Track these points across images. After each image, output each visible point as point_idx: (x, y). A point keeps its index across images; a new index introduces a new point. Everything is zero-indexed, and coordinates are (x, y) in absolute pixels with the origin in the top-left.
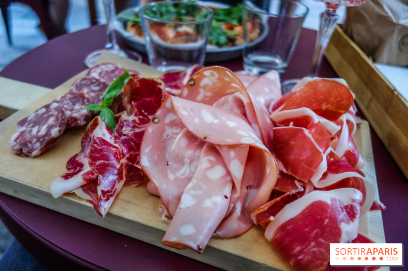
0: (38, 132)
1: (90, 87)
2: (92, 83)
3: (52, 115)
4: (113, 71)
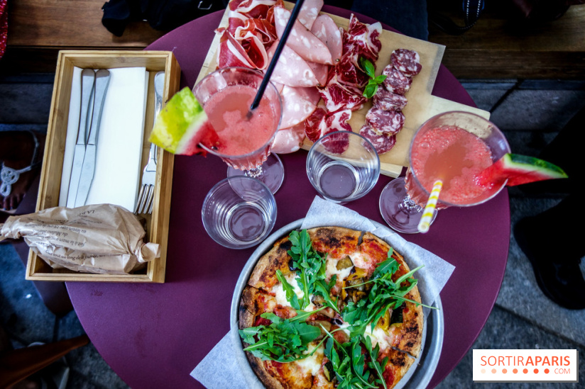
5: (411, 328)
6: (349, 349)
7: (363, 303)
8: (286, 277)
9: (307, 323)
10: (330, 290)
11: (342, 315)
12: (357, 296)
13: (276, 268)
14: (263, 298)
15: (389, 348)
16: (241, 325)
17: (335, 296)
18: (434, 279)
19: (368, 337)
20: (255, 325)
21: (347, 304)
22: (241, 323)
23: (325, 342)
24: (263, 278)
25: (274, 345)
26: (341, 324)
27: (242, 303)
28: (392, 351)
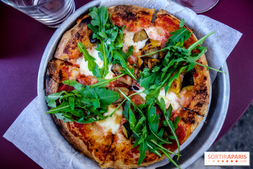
5: (201, 90)
6: (145, 110)
7: (157, 69)
8: (88, 50)
9: (107, 88)
10: (127, 60)
11: (139, 82)
12: (152, 62)
13: (77, 41)
14: (68, 69)
15: (180, 109)
16: (47, 92)
17: (132, 65)
18: (222, 46)
19: (162, 99)
20: (58, 91)
21: (142, 70)
22: (47, 90)
23: (124, 105)
24: (66, 51)
25: (75, 108)
26: (138, 89)
27: (48, 73)
28: (182, 112)
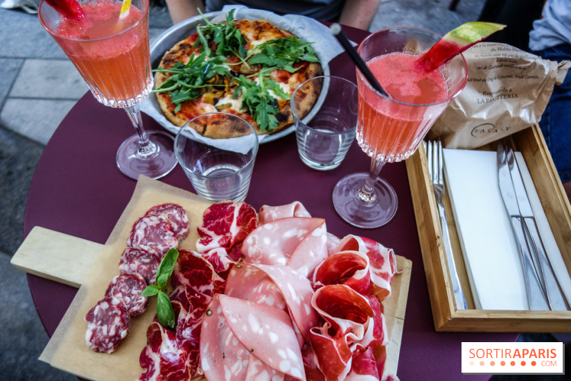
0: (108, 332)
1: (141, 259)
2: (142, 255)
3: (116, 315)
4: (158, 226)
